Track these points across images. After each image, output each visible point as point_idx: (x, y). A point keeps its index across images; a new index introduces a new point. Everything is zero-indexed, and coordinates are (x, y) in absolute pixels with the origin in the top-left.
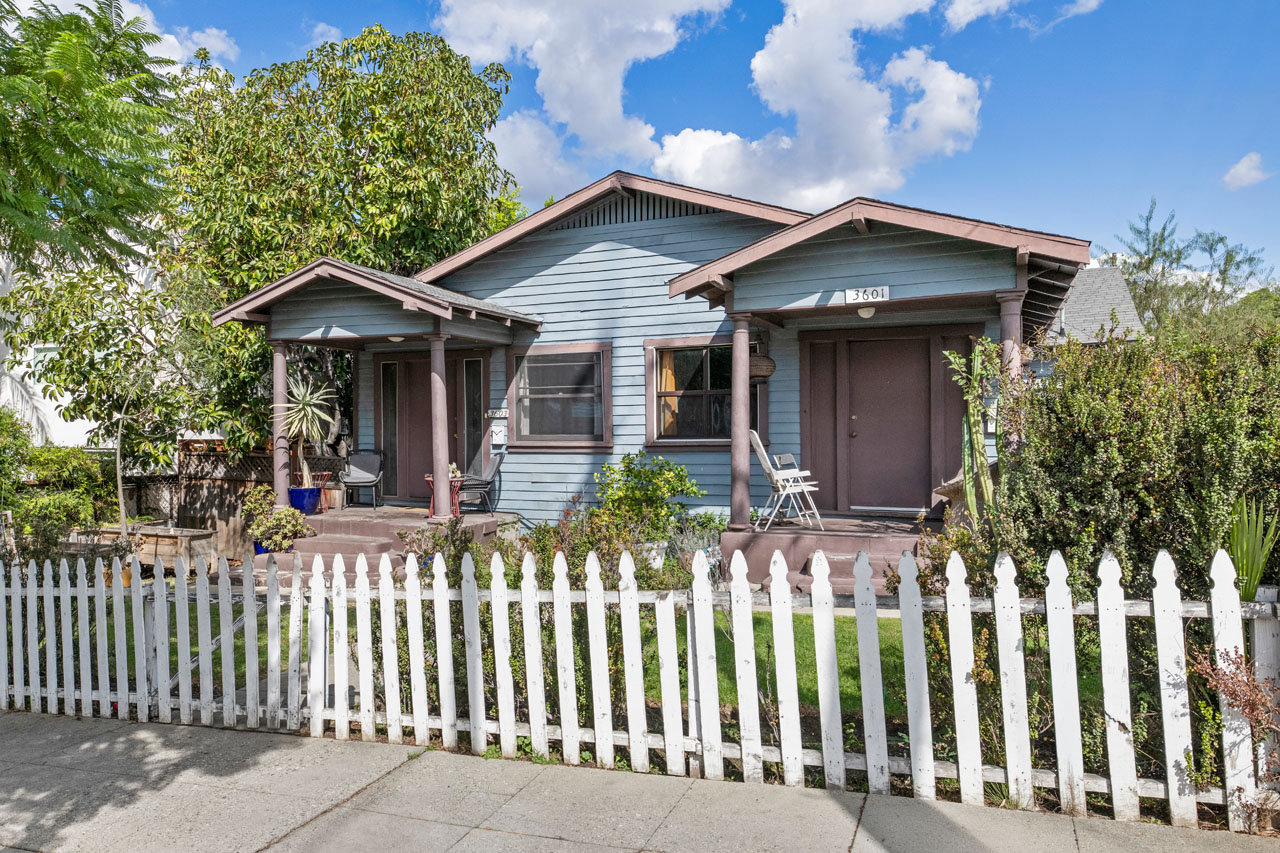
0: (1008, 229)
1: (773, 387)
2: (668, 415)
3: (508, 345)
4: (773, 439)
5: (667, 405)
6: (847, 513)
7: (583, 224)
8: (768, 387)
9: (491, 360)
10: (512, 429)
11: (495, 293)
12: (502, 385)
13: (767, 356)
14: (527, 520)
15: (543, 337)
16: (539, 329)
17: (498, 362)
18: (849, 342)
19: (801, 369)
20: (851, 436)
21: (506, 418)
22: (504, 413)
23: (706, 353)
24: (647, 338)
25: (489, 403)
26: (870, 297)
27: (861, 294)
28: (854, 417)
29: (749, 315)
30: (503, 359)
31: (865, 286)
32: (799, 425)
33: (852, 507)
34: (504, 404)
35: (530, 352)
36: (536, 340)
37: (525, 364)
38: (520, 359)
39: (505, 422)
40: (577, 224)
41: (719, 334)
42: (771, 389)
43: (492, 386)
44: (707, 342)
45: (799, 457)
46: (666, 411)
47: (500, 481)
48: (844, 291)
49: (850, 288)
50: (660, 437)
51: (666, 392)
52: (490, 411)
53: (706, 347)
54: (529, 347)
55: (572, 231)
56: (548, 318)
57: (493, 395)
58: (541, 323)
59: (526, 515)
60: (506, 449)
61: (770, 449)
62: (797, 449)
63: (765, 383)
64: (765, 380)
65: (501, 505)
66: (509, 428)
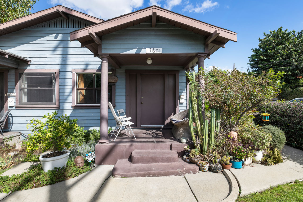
0: (210, 26)
1: (117, 87)
2: (81, 96)
3: (16, 68)
4: (117, 104)
5: (81, 93)
6: (140, 128)
7: (48, 26)
8: (115, 87)
9: (9, 74)
10: (18, 100)
11: (10, 49)
12: (14, 84)
13: (115, 75)
14: (23, 134)
15: (31, 66)
16: (29, 63)
17: (12, 75)
18: (141, 74)
19: (126, 82)
20: (141, 103)
21: (15, 96)
22: (14, 94)
23: (95, 75)
24: (73, 69)
25: (7, 90)
26: (155, 51)
27: (152, 50)
28: (142, 98)
29: (108, 55)
30: (14, 73)
31: (153, 47)
32: (125, 100)
33: (141, 126)
34: (15, 91)
35: (26, 71)
36: (28, 67)
37: (24, 76)
38: (21, 74)
39: (15, 98)
40: (46, 26)
41: (99, 69)
42: (116, 88)
43: (9, 84)
44: (95, 72)
45: (125, 110)
46: (80, 94)
47: (13, 120)
48: (146, 48)
49: (148, 47)
50: (78, 103)
51: (80, 88)
52: (7, 93)
53: (94, 73)
54: (25, 69)
55: (44, 28)
56: (33, 59)
57: (9, 87)
58: (31, 61)
59: (23, 132)
60: (15, 108)
61: (116, 108)
62: (125, 107)
63: (114, 85)
64: (114, 84)
65: (13, 129)
66: (17, 100)
